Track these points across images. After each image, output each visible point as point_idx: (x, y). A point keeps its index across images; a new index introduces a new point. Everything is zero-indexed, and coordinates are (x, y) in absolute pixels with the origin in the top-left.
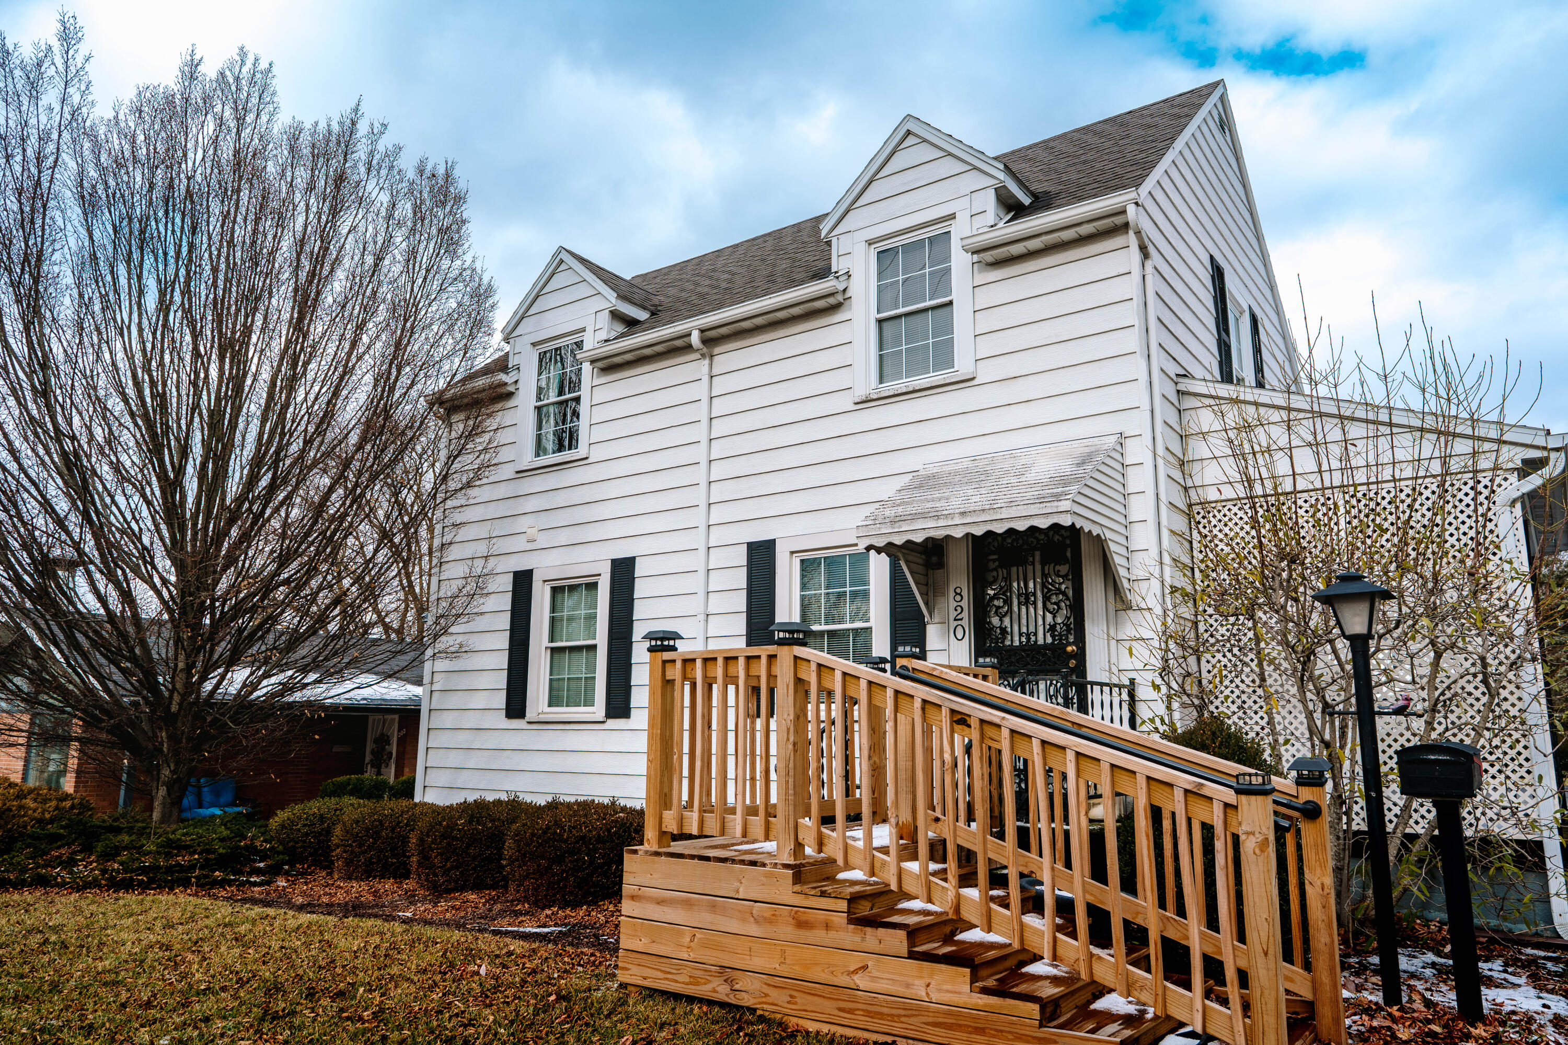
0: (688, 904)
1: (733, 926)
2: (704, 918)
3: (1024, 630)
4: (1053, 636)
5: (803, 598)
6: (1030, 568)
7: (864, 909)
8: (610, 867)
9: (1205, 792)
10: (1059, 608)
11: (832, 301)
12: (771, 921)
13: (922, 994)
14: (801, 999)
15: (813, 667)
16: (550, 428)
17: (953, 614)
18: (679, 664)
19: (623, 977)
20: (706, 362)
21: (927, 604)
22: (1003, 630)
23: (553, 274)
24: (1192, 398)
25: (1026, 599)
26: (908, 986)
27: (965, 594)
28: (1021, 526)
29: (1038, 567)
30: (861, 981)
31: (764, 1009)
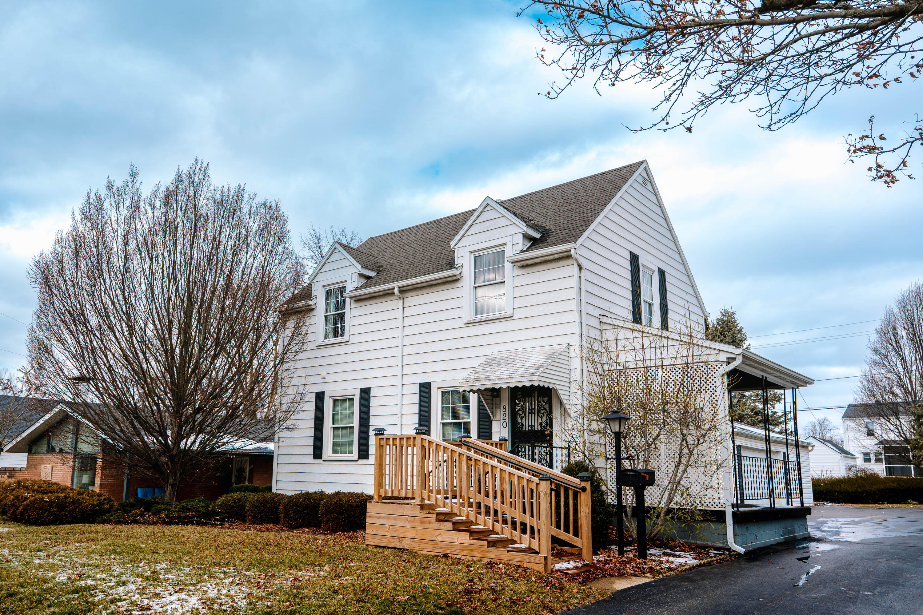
0: (388, 518)
1: (402, 524)
2: (393, 522)
3: (530, 424)
4: (541, 427)
5: (443, 408)
6: (533, 398)
7: (442, 518)
8: (361, 517)
9: (532, 480)
10: (544, 415)
11: (455, 278)
12: (413, 522)
13: (456, 541)
14: (422, 545)
15: (427, 442)
16: (331, 327)
17: (502, 417)
18: (385, 440)
19: (367, 542)
20: (402, 301)
21: (492, 412)
22: (522, 424)
23: (332, 254)
24: (606, 325)
25: (532, 411)
26: (452, 539)
27: (507, 408)
28: (520, 385)
29: (536, 398)
30: (439, 538)
31: (411, 548)
